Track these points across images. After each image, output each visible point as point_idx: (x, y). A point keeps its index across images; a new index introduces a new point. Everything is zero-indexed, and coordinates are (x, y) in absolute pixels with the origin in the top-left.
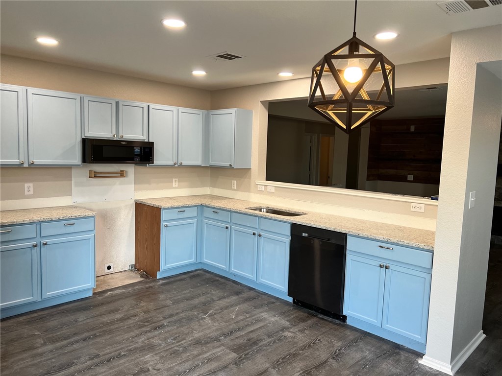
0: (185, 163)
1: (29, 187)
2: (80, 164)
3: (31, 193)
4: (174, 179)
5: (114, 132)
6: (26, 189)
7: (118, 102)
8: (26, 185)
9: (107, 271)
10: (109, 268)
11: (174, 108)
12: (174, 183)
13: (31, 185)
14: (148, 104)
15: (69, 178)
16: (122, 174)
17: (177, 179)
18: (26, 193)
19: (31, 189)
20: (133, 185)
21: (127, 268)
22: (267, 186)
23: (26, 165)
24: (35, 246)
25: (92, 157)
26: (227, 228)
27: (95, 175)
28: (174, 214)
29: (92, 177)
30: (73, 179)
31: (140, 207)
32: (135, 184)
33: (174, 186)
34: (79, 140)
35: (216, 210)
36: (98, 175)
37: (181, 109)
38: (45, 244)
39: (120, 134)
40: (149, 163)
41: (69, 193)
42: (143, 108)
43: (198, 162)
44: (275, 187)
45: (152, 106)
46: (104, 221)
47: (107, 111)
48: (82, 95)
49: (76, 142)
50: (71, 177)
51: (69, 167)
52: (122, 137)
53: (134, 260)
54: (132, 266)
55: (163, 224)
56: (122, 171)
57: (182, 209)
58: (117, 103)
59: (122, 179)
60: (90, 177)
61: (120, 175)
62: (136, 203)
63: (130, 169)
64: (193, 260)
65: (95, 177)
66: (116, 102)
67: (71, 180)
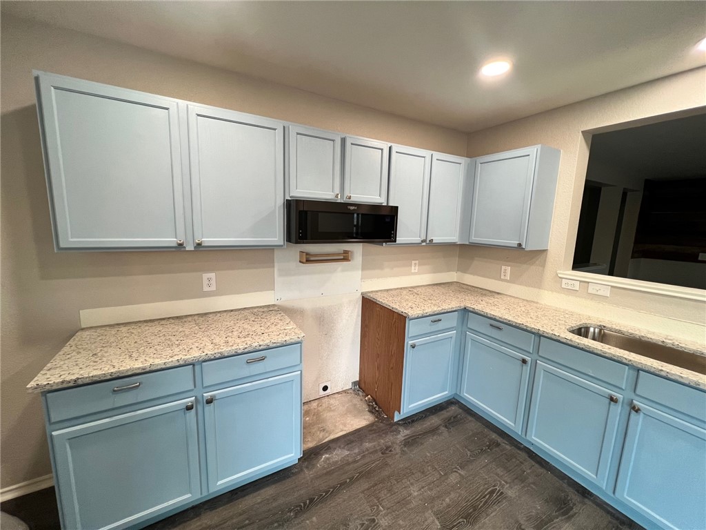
0: (437, 240)
1: (209, 280)
2: (282, 244)
3: (213, 288)
4: (413, 262)
5: (337, 191)
6: (205, 282)
7: (344, 138)
8: (206, 276)
9: (322, 393)
10: (325, 388)
11: (426, 153)
12: (413, 268)
13: (212, 275)
14: (390, 144)
15: (270, 263)
16: (346, 257)
17: (417, 262)
18: (206, 289)
19: (213, 282)
20: (360, 272)
21: (349, 386)
22: (588, 282)
23: (190, 247)
24: (189, 408)
25: (300, 233)
26: (524, 361)
27: (308, 259)
28: (426, 326)
29: (303, 263)
30: (276, 264)
31: (369, 306)
32: (363, 269)
33: (413, 271)
34: (280, 202)
35: (497, 324)
36: (312, 259)
37: (437, 155)
38: (209, 401)
39: (347, 193)
40: (386, 242)
41: (270, 286)
42: (382, 150)
43: (454, 238)
44: (612, 287)
45: (396, 148)
46: (320, 325)
47: (327, 152)
48: (286, 123)
49: (275, 206)
50: (274, 262)
51: (269, 249)
52: (350, 198)
53: (358, 376)
54: (354, 383)
55: (409, 342)
56: (346, 252)
57: (436, 317)
58: (343, 141)
59: (345, 263)
60: (300, 262)
61: (342, 257)
62: (363, 297)
63: (357, 249)
64: (447, 392)
65: (308, 261)
66: (342, 139)
67: (274, 267)
